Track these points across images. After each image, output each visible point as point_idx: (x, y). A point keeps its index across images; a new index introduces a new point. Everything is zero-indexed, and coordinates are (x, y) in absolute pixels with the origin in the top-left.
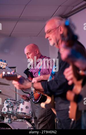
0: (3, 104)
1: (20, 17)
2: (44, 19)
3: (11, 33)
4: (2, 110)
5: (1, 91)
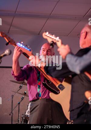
0: (28, 106)
1: (51, 14)
2: (76, 17)
3: (40, 31)
4: (25, 113)
5: (26, 92)
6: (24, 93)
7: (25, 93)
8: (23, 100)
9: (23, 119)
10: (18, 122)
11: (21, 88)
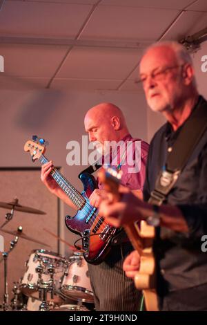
0: (27, 262)
1: (78, 36)
3: (52, 80)
4: (22, 279)
5: (21, 228)
6: (16, 230)
7: (19, 230)
8: (15, 249)
9: (15, 294)
10: (5, 301)
11: (9, 220)
